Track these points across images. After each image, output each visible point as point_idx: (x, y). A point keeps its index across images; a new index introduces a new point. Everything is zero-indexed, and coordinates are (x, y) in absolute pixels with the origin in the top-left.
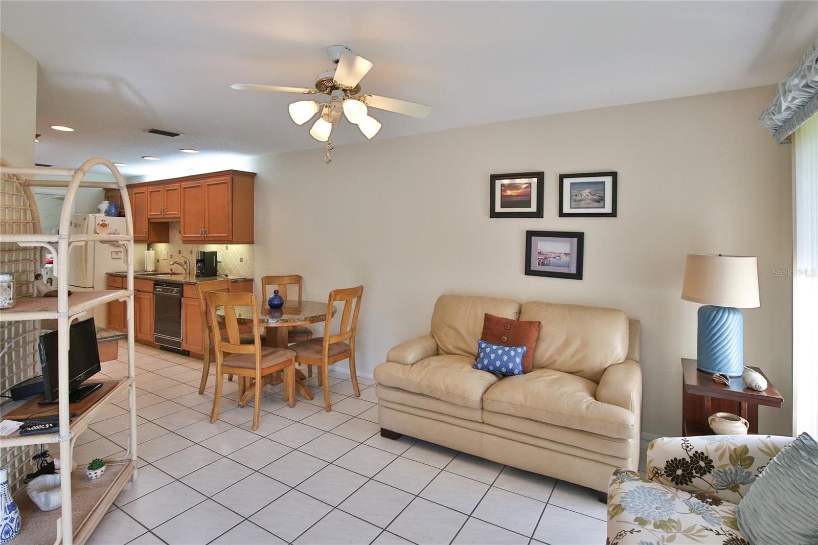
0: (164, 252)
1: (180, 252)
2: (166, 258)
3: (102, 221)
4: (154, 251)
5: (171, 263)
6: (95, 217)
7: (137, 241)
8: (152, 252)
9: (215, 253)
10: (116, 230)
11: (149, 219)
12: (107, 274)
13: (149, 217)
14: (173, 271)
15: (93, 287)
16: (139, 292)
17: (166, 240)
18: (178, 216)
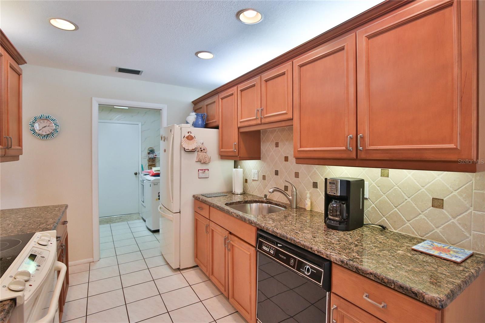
0: (255, 171)
1: (277, 173)
2: (257, 179)
3: (188, 133)
4: (242, 169)
5: (271, 190)
6: (181, 129)
7: (224, 156)
8: (240, 170)
9: (361, 183)
10: (203, 143)
11: (239, 128)
12: (194, 196)
13: (239, 126)
14: (267, 198)
15: (180, 212)
16: (232, 236)
17: (256, 155)
18: (289, 116)
